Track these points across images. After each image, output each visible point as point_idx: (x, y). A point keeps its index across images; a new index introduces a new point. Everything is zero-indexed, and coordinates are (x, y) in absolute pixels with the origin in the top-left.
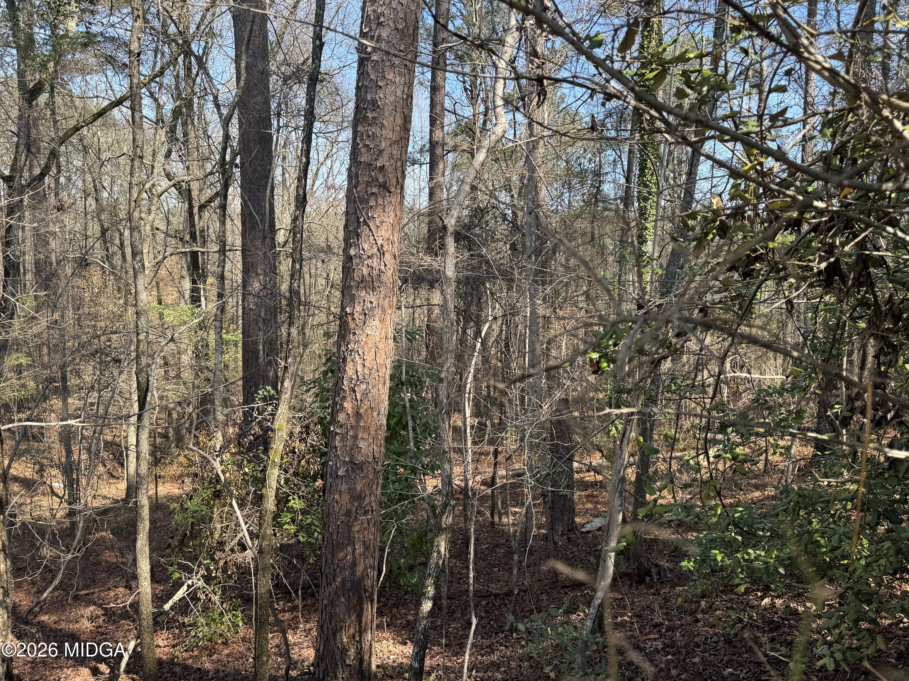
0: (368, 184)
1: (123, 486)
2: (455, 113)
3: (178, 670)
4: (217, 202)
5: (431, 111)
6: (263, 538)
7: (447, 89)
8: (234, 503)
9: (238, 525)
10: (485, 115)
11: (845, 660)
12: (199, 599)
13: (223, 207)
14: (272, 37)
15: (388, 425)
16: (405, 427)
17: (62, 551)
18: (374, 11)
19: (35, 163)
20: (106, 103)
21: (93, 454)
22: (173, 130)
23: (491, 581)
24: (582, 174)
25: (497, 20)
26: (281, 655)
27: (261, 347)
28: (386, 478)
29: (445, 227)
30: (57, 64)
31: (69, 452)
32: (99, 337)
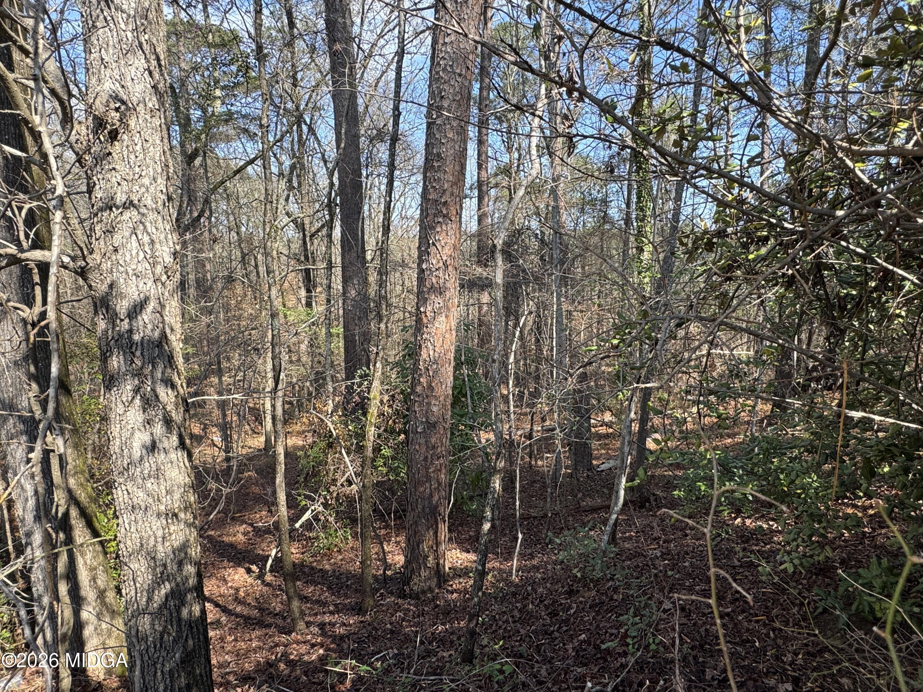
0: (435, 215)
1: (263, 439)
2: (496, 159)
3: (306, 570)
4: (324, 232)
5: (478, 159)
6: (365, 477)
7: (490, 141)
8: (343, 452)
9: (346, 467)
10: (519, 160)
11: (801, 564)
12: (320, 520)
13: (330, 236)
14: (361, 109)
15: (453, 394)
16: (465, 396)
17: (222, 486)
18: (438, 87)
19: (194, 208)
20: (242, 163)
21: (242, 417)
22: (290, 181)
23: (531, 507)
24: (593, 202)
25: (526, 89)
26: (379, 560)
27: (357, 338)
28: (452, 434)
29: (494, 246)
30: (207, 135)
31: (224, 415)
32: (243, 332)
